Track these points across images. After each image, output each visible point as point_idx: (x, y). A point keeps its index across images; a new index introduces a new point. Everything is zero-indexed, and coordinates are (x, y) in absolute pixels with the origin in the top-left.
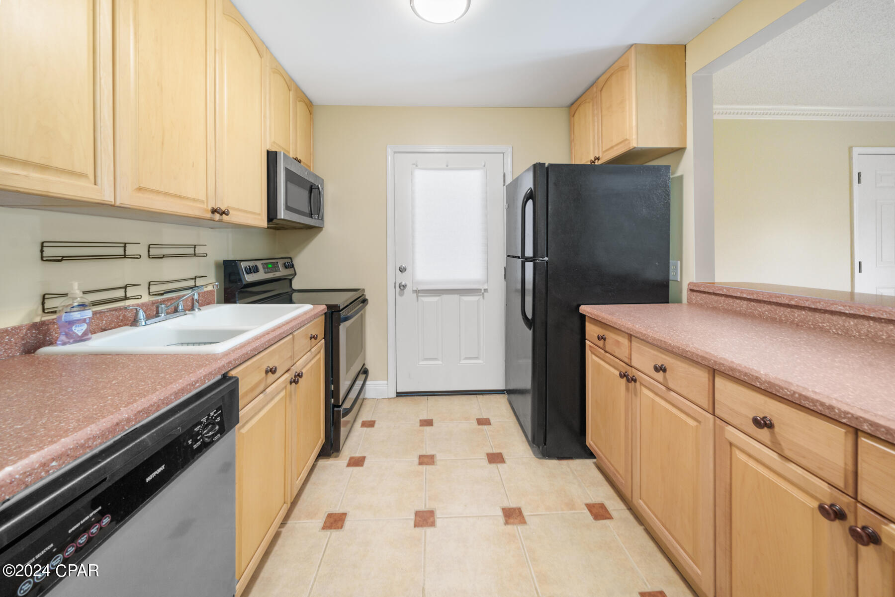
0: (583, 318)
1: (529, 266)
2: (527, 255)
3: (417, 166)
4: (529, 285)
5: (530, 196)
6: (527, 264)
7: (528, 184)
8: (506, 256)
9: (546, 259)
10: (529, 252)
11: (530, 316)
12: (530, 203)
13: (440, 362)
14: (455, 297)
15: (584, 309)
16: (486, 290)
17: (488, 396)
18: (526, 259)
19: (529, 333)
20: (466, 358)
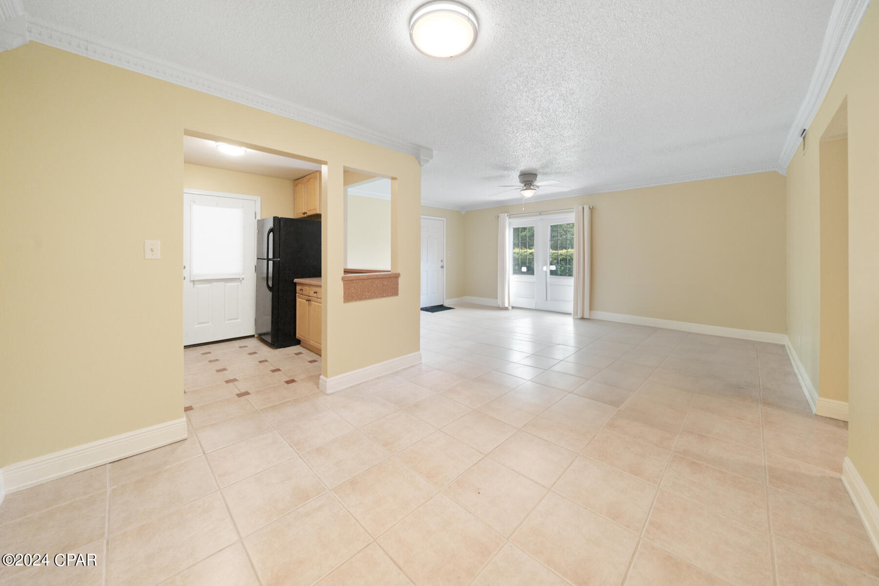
0: (295, 284)
1: (271, 263)
2: (269, 257)
3: (194, 202)
4: (270, 275)
5: (271, 230)
6: (269, 262)
7: (270, 225)
8: (256, 259)
9: (279, 259)
10: (271, 256)
11: (271, 286)
12: (271, 234)
13: (210, 324)
14: (222, 284)
15: (296, 280)
16: (243, 279)
17: (244, 340)
18: (268, 260)
19: (270, 294)
20: (229, 320)
